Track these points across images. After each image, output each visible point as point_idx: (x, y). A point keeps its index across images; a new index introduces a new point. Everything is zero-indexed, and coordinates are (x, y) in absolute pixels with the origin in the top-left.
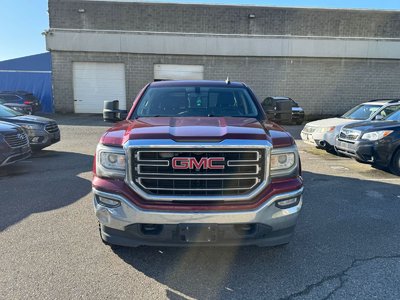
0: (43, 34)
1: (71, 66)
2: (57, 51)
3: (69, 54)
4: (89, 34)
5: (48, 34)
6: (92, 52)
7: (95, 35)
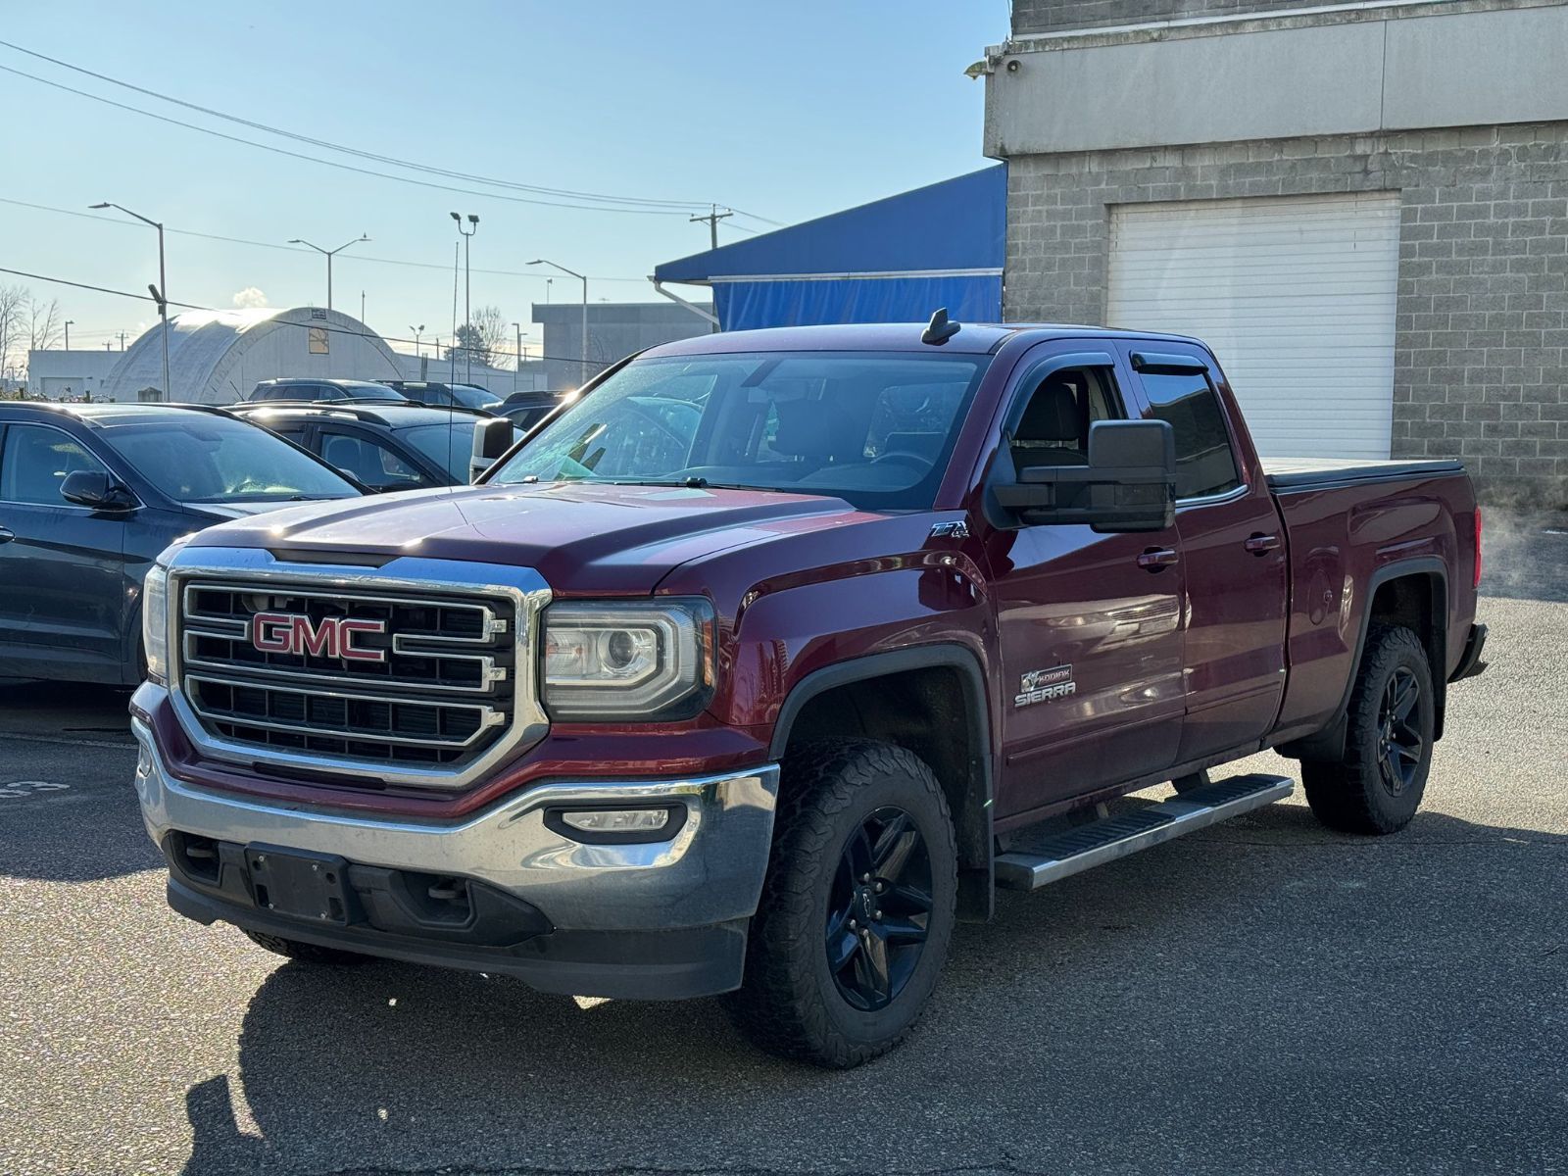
0: (974, 70)
1: (1106, 231)
2: (1040, 157)
3: (1093, 166)
4: (1210, 45)
5: (1000, 67)
6: (1214, 146)
7: (1245, 42)
